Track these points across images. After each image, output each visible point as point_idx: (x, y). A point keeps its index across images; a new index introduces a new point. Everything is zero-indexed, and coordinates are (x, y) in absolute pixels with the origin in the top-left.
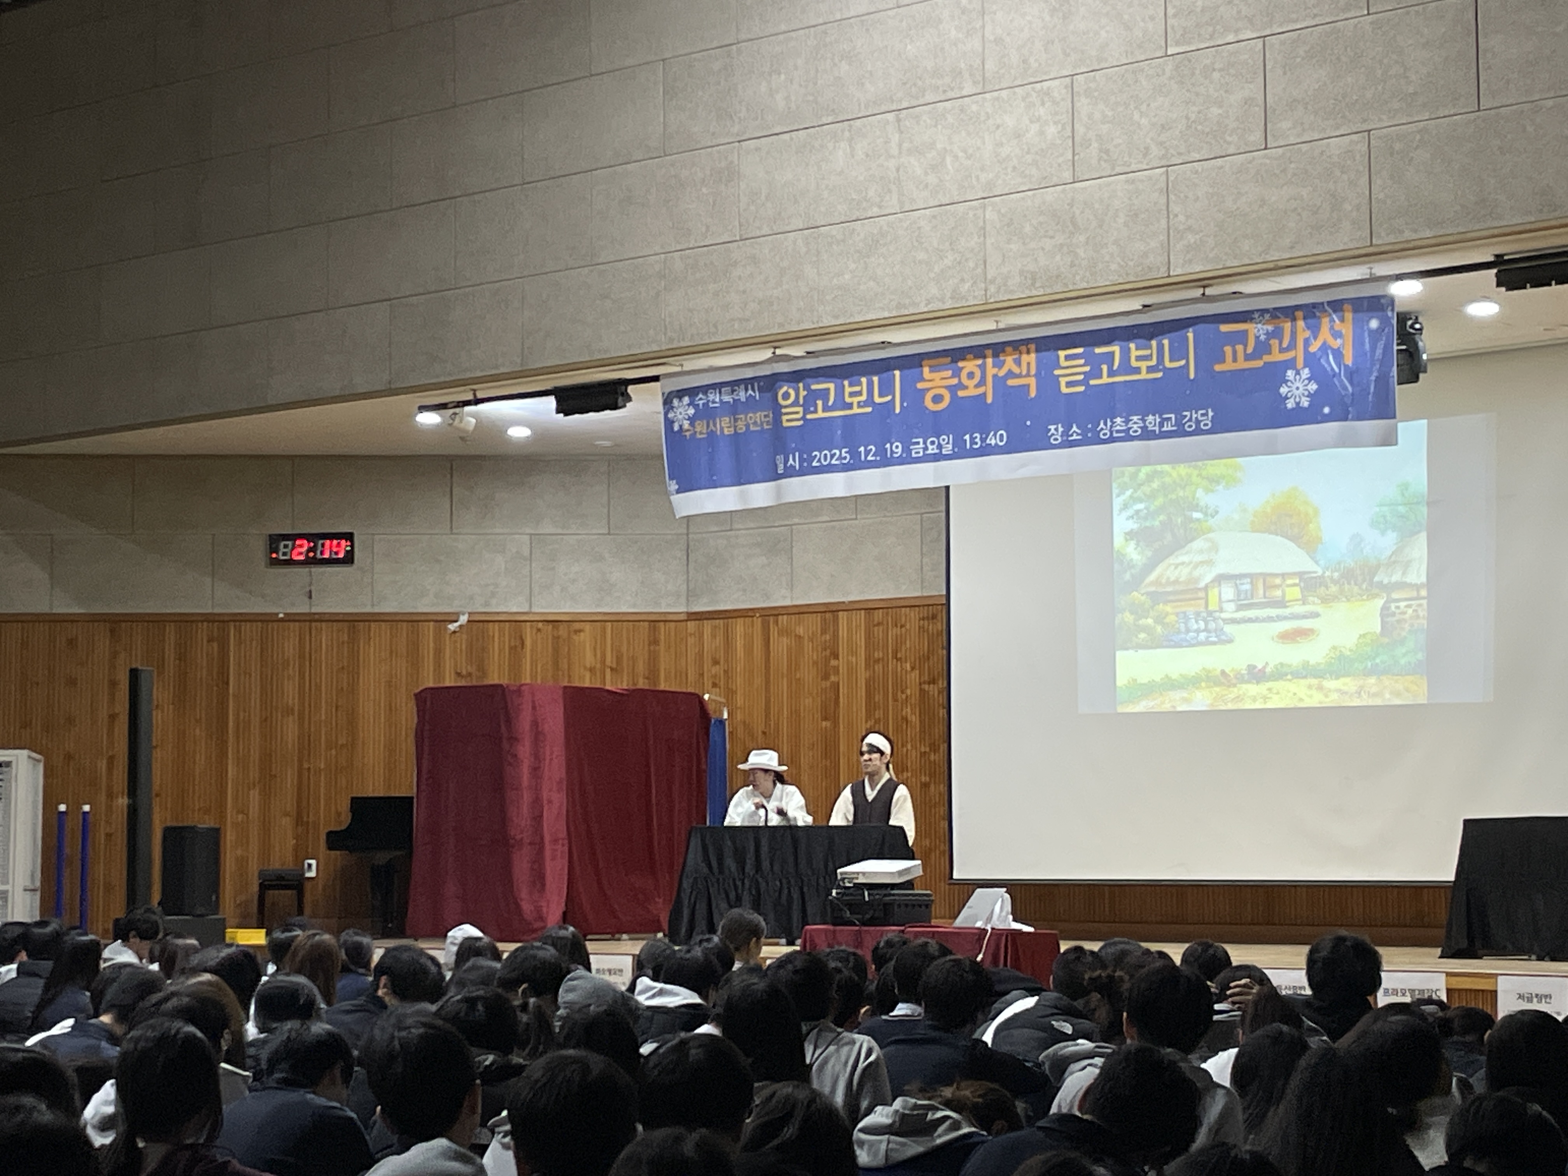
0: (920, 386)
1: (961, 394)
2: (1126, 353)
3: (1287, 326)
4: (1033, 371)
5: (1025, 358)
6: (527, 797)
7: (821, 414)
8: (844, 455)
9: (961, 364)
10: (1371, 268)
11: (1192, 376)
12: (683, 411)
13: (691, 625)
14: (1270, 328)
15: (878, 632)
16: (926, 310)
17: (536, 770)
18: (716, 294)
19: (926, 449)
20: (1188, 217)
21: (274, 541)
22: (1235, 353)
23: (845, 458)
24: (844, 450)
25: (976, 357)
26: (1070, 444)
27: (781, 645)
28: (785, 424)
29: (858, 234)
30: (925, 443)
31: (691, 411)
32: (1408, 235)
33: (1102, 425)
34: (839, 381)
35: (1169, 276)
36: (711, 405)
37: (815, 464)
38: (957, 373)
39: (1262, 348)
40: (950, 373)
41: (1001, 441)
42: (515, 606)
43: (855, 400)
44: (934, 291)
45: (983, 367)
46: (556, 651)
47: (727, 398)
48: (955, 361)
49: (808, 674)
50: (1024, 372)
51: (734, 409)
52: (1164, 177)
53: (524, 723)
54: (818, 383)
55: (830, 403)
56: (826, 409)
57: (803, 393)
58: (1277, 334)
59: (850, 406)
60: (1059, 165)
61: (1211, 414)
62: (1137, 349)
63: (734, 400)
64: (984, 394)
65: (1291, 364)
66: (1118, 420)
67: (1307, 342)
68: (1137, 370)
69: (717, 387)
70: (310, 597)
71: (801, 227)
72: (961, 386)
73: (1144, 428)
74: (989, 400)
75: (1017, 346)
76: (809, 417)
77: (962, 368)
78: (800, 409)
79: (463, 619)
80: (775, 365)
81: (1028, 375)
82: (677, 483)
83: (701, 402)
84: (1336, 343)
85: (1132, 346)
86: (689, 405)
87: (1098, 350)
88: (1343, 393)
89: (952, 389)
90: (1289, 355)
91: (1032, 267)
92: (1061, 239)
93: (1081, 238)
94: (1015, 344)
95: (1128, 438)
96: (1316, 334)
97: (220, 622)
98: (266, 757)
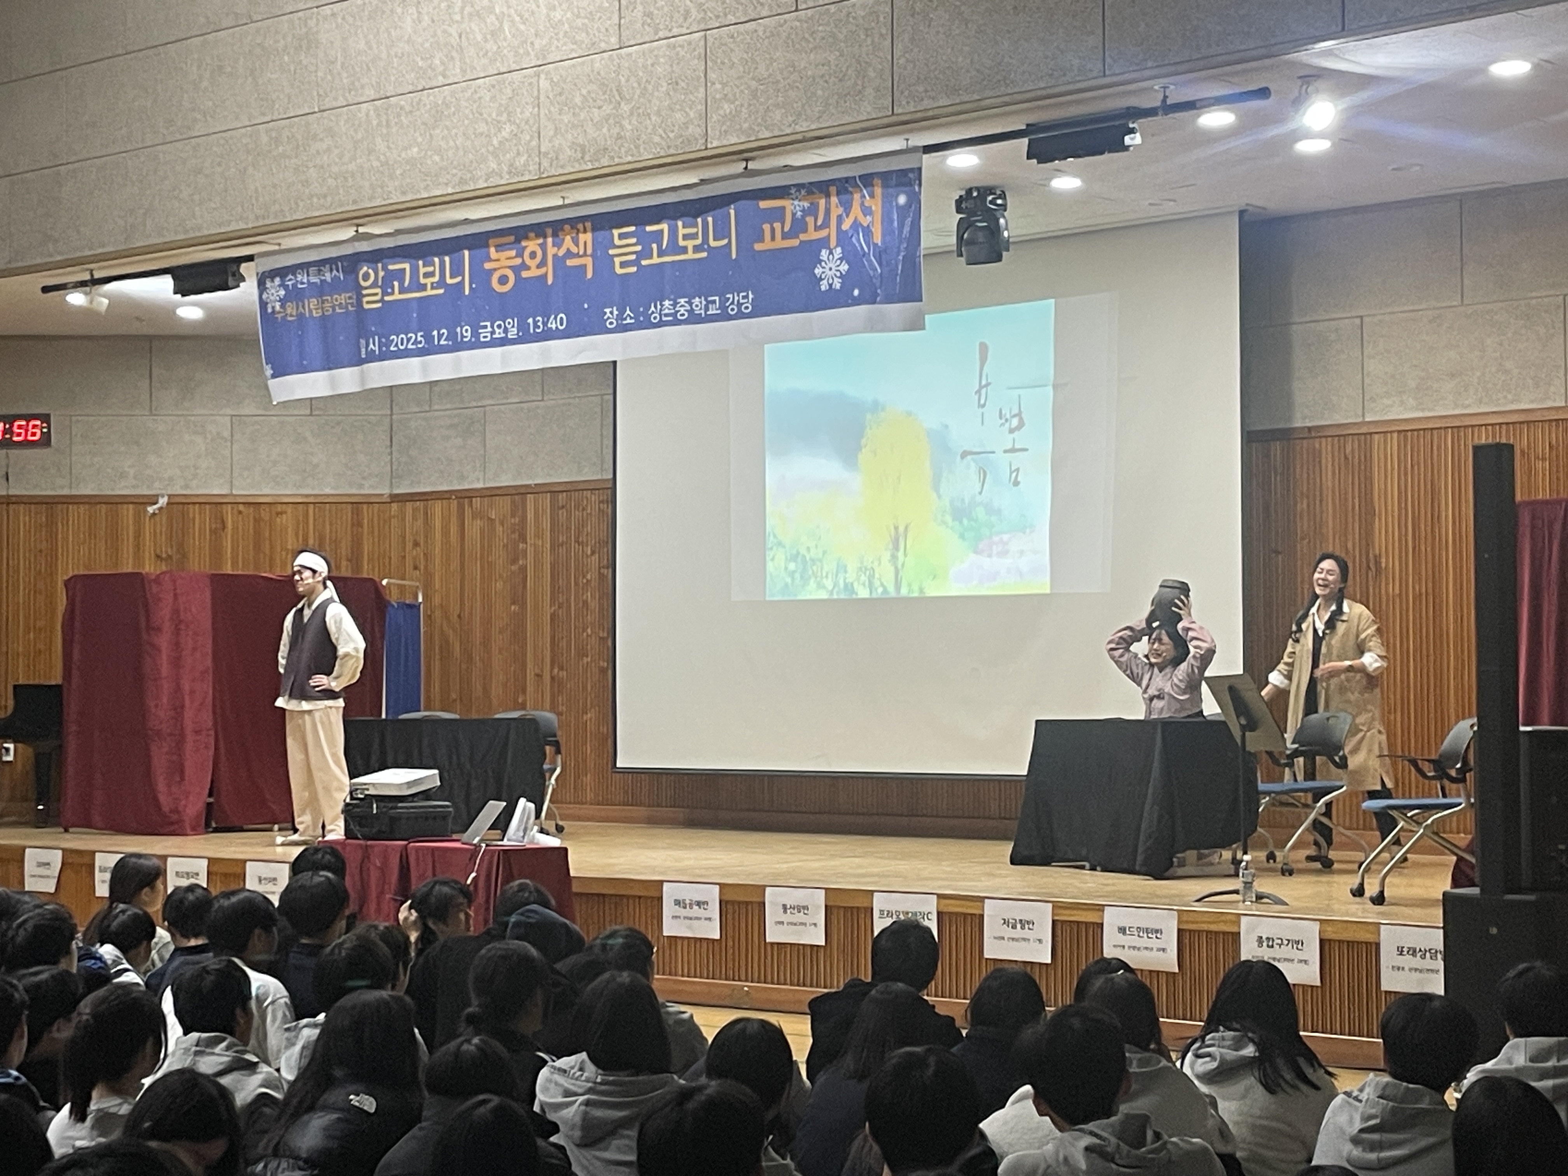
0: (488, 266)
1: (525, 274)
2: (673, 232)
3: (822, 202)
4: (589, 251)
5: (582, 237)
6: (166, 687)
7: (397, 296)
8: (419, 339)
9: (524, 244)
10: (907, 140)
11: (734, 256)
12: (275, 291)
13: (394, 506)
14: (806, 204)
15: (562, 514)
16: (486, 185)
17: (176, 662)
18: (296, 169)
19: (493, 333)
20: (724, 85)
22: (773, 230)
23: (420, 342)
24: (419, 334)
25: (538, 236)
26: (624, 329)
27: (474, 528)
28: (366, 306)
29: (425, 105)
30: (492, 327)
31: (282, 293)
32: (927, 103)
33: (653, 308)
34: (413, 261)
35: (706, 149)
36: (300, 286)
37: (392, 349)
38: (520, 255)
39: (799, 226)
40: (513, 253)
41: (561, 324)
42: (217, 489)
43: (429, 281)
44: (493, 165)
45: (543, 247)
47: (314, 280)
48: (518, 241)
49: (499, 557)
50: (581, 253)
51: (321, 290)
52: (702, 43)
54: (394, 264)
55: (407, 283)
56: (402, 290)
57: (381, 274)
58: (813, 211)
59: (423, 287)
60: (607, 30)
61: (751, 296)
62: (684, 227)
63: (321, 281)
64: (544, 277)
65: (824, 243)
66: (667, 303)
67: (840, 219)
68: (684, 250)
69: (304, 267)
70: (7, 479)
71: (372, 98)
72: (524, 267)
73: (691, 311)
74: (550, 282)
75: (575, 224)
76: (387, 298)
77: (526, 247)
78: (378, 290)
79: (163, 501)
80: (356, 244)
81: (585, 255)
82: (272, 368)
83: (290, 283)
84: (866, 221)
85: (680, 223)
86: (280, 286)
87: (649, 228)
88: (871, 272)
89: (516, 270)
90: (823, 233)
91: (581, 140)
92: (608, 109)
93: (625, 108)
94: (574, 222)
95: (676, 322)
96: (848, 210)
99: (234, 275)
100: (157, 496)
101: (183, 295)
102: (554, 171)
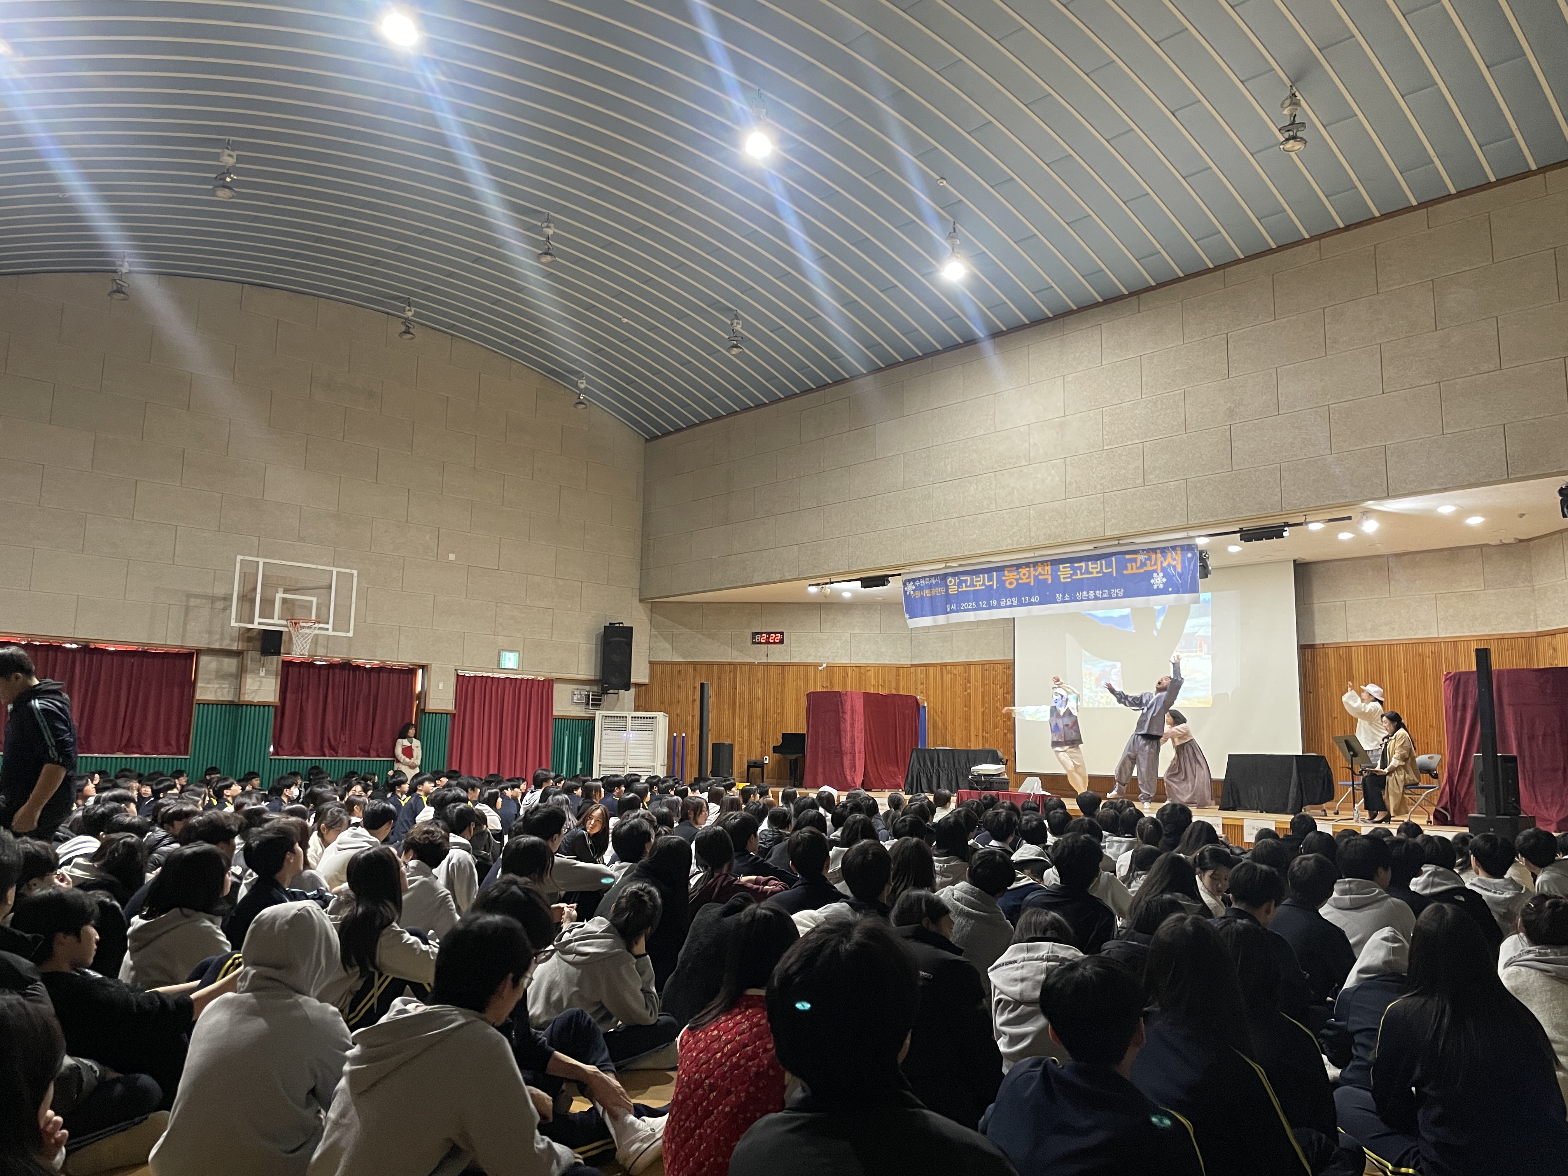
0: (1004, 578)
1: (1020, 581)
2: (1087, 566)
3: (1154, 556)
4: (1050, 573)
5: (1046, 568)
6: (849, 735)
7: (964, 589)
9: (1020, 570)
10: (1188, 533)
11: (1114, 575)
12: (910, 587)
13: (913, 669)
14: (1146, 556)
15: (986, 673)
16: (1007, 549)
17: (852, 725)
18: (923, 542)
19: (1006, 603)
20: (1112, 513)
21: (754, 635)
22: (1132, 566)
23: (974, 606)
24: (974, 603)
25: (1027, 567)
26: (1064, 602)
27: (948, 678)
28: (950, 593)
29: (980, 519)
30: (1006, 600)
31: (914, 587)
32: (1203, 520)
33: (1078, 594)
34: (972, 576)
35: (1105, 536)
36: (922, 585)
37: (962, 608)
38: (1019, 573)
39: (1143, 564)
40: (1016, 573)
41: (1037, 600)
42: (844, 661)
43: (978, 584)
44: (1009, 541)
45: (1029, 571)
46: (860, 678)
47: (928, 583)
48: (1018, 569)
49: (958, 689)
51: (930, 587)
52: (1102, 497)
53: (848, 706)
54: (963, 577)
55: (968, 584)
56: (966, 586)
57: (957, 581)
58: (1149, 559)
59: (976, 586)
60: (1060, 492)
61: (1122, 590)
62: (1092, 564)
63: (930, 583)
64: (1030, 582)
65: (1155, 571)
66: (1084, 593)
67: (1162, 562)
68: (1092, 573)
69: (923, 578)
70: (767, 656)
71: (957, 517)
72: (1020, 578)
73: (1095, 596)
74: (1032, 584)
76: (960, 590)
78: (956, 587)
79: (825, 665)
80: (946, 570)
81: (1047, 574)
82: (909, 615)
84: (1174, 563)
85: (1090, 563)
86: (913, 585)
87: (1076, 565)
88: (1176, 582)
89: (1017, 580)
90: (1154, 568)
91: (1049, 532)
92: (1060, 521)
93: (1068, 521)
94: (1042, 562)
95: (1089, 599)
96: (1165, 559)
97: (734, 665)
98: (750, 717)
99: (888, 581)
100: (823, 663)
101: (865, 588)
102: (1035, 544)
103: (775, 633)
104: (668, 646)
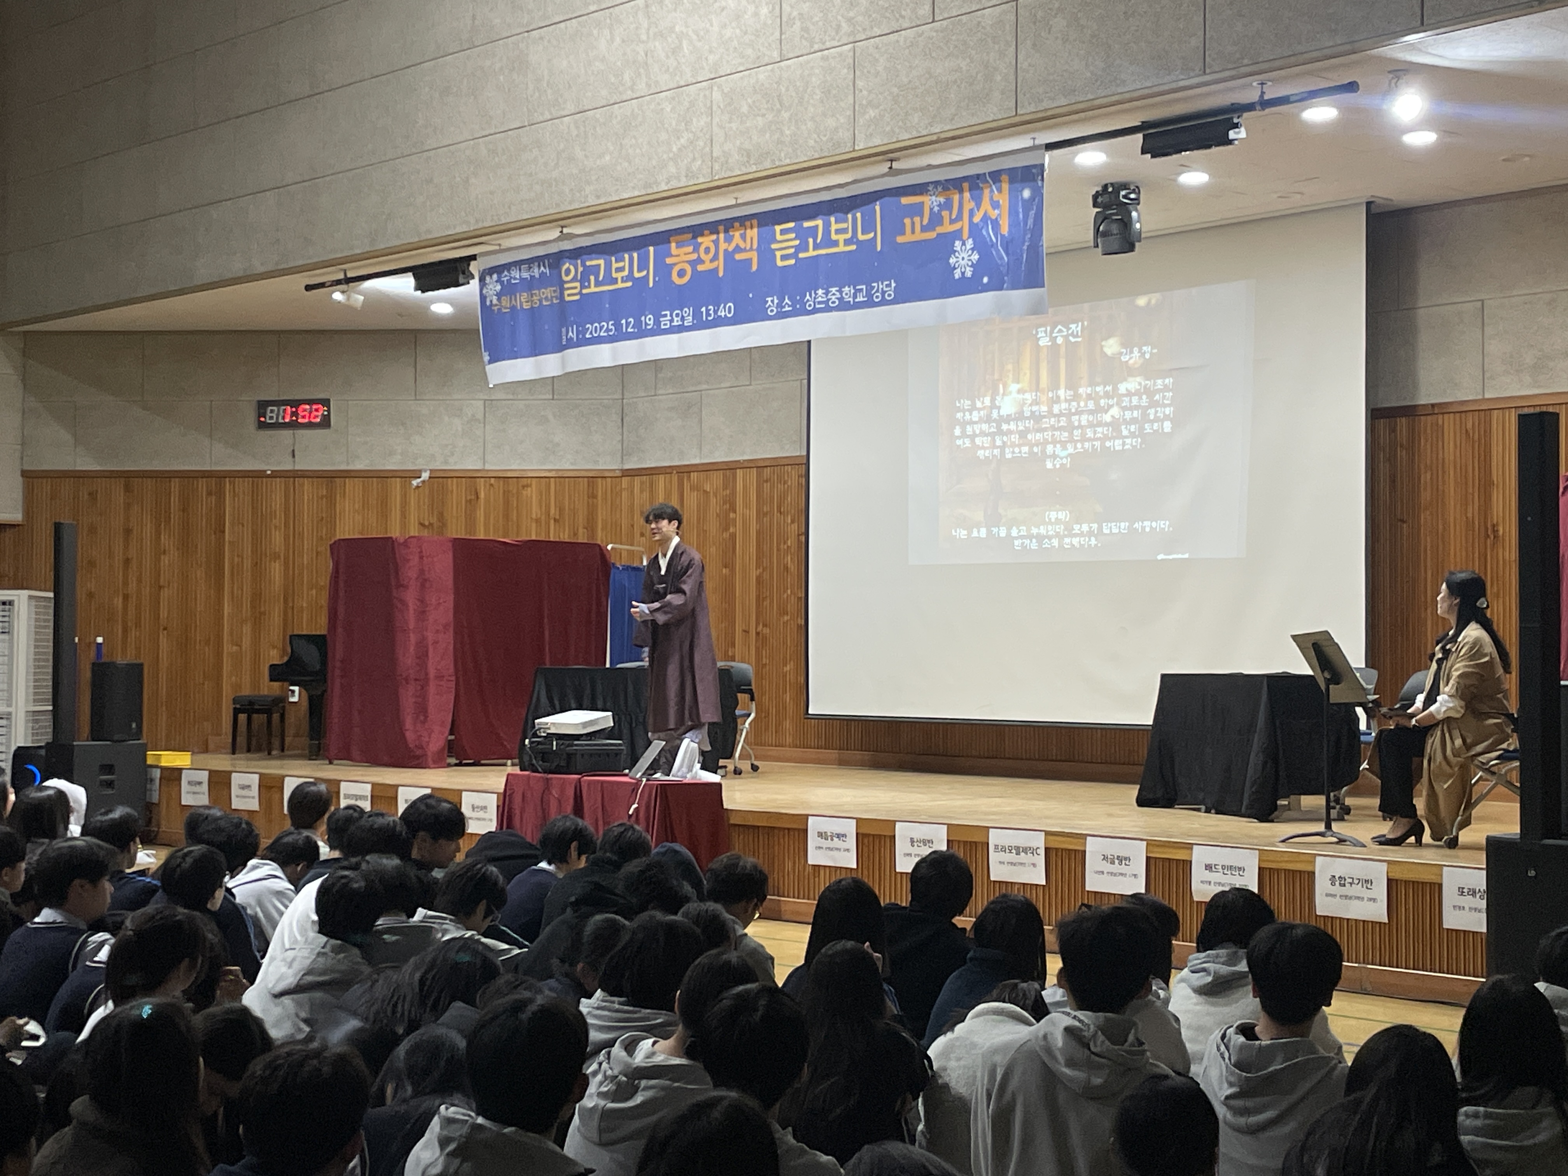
0: (669, 261)
1: (700, 268)
2: (827, 226)
3: (956, 198)
4: (755, 246)
5: (749, 233)
7: (593, 289)
8: (610, 327)
9: (700, 240)
10: (1034, 139)
11: (879, 249)
12: (493, 287)
13: (625, 480)
14: (942, 200)
15: (767, 487)
16: (666, 188)
19: (672, 321)
20: (870, 92)
21: (262, 406)
22: (913, 224)
23: (611, 330)
24: (611, 323)
25: (712, 233)
26: (783, 316)
28: (567, 299)
29: (616, 117)
30: (671, 315)
31: (499, 287)
32: (1046, 104)
33: (808, 297)
34: (607, 257)
35: (854, 151)
36: (513, 282)
37: (588, 336)
38: (696, 250)
39: (936, 220)
40: (691, 249)
41: (730, 312)
42: (470, 463)
43: (619, 275)
44: (673, 170)
45: (716, 243)
46: (507, 503)
47: (525, 275)
48: (695, 237)
49: (713, 526)
50: (748, 248)
51: (530, 285)
52: (851, 54)
53: (410, 572)
54: (591, 259)
55: (601, 278)
56: (597, 284)
57: (580, 269)
58: (948, 205)
59: (615, 281)
60: (770, 45)
61: (893, 285)
62: (836, 222)
63: (531, 276)
64: (716, 270)
65: (958, 235)
66: (820, 292)
67: (971, 213)
68: (836, 243)
69: (518, 264)
70: (294, 456)
71: (573, 111)
72: (700, 261)
73: (841, 299)
74: (721, 274)
75: (743, 221)
76: (585, 291)
77: (701, 243)
78: (577, 284)
79: (425, 476)
80: (560, 243)
81: (751, 249)
82: (489, 355)
83: (505, 279)
84: (994, 214)
85: (833, 219)
86: (497, 282)
87: (806, 224)
88: (999, 262)
89: (693, 263)
90: (957, 226)
91: (746, 145)
92: (770, 117)
93: (786, 115)
95: (828, 309)
96: (978, 206)
97: (220, 476)
98: (257, 597)
99: (464, 273)
100: (420, 471)
101: (423, 292)
102: (722, 175)
103: (310, 402)
104: (65, 436)
